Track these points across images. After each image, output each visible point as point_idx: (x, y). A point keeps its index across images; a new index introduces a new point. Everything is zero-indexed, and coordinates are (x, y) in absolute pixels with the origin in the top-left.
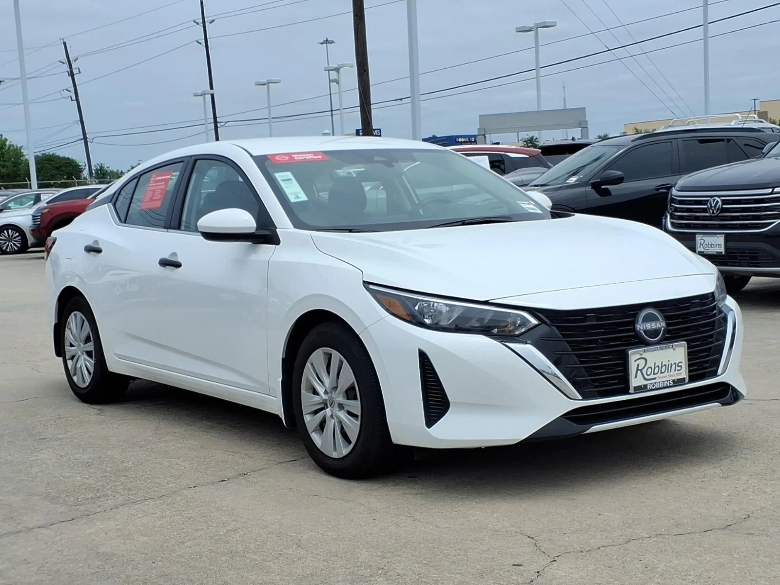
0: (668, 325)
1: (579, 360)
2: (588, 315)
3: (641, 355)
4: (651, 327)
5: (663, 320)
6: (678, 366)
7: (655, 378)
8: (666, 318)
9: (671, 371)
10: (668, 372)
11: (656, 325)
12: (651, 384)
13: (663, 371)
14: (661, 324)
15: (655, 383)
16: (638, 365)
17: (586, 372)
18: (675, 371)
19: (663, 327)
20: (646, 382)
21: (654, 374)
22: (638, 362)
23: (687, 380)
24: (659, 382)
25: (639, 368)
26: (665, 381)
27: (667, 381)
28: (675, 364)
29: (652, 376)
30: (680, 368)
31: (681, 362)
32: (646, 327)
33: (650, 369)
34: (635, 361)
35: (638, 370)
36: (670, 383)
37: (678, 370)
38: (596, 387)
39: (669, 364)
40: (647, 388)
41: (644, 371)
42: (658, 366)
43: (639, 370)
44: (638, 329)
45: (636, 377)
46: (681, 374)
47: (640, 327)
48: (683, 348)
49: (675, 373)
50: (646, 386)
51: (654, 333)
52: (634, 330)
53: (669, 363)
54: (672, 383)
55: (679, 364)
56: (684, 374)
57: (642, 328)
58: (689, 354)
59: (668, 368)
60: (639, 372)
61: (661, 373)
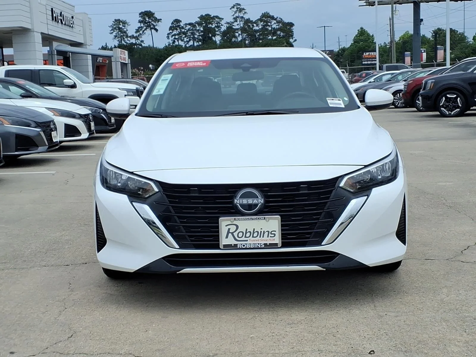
0: (266, 202)
1: (180, 221)
2: (191, 189)
3: (231, 222)
4: (248, 202)
5: (262, 198)
6: (271, 234)
7: (247, 241)
8: (266, 197)
9: (263, 237)
10: (260, 237)
11: (253, 201)
12: (241, 244)
13: (254, 236)
14: (260, 201)
15: (246, 244)
16: (229, 229)
17: (184, 229)
18: (268, 237)
19: (260, 202)
20: (236, 243)
21: (245, 237)
22: (229, 227)
23: (280, 245)
24: (250, 244)
25: (230, 231)
26: (256, 244)
27: (259, 244)
28: (268, 232)
29: (243, 238)
30: (273, 235)
31: (275, 231)
32: (242, 202)
33: (241, 233)
34: (226, 226)
35: (228, 232)
36: (261, 246)
37: (271, 237)
38: (192, 241)
39: (261, 232)
40: (237, 247)
41: (235, 234)
42: (250, 232)
43: (230, 233)
44: (235, 202)
45: (227, 237)
46: (274, 240)
47: (237, 201)
48: (277, 221)
49: (268, 238)
50: (236, 245)
51: (250, 207)
52: (232, 203)
53: (261, 230)
54: (264, 246)
55: (272, 233)
56: (277, 240)
57: (238, 202)
58: (282, 226)
59: (261, 234)
60: (230, 234)
61: (253, 237)
